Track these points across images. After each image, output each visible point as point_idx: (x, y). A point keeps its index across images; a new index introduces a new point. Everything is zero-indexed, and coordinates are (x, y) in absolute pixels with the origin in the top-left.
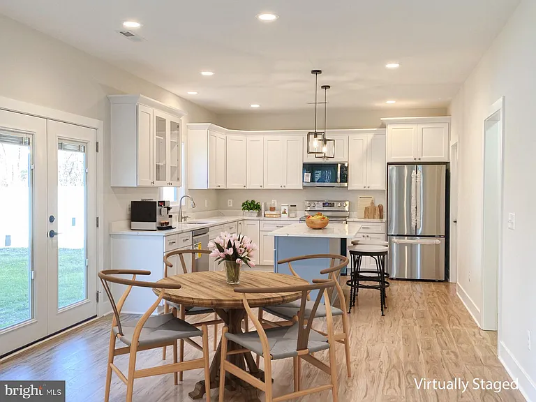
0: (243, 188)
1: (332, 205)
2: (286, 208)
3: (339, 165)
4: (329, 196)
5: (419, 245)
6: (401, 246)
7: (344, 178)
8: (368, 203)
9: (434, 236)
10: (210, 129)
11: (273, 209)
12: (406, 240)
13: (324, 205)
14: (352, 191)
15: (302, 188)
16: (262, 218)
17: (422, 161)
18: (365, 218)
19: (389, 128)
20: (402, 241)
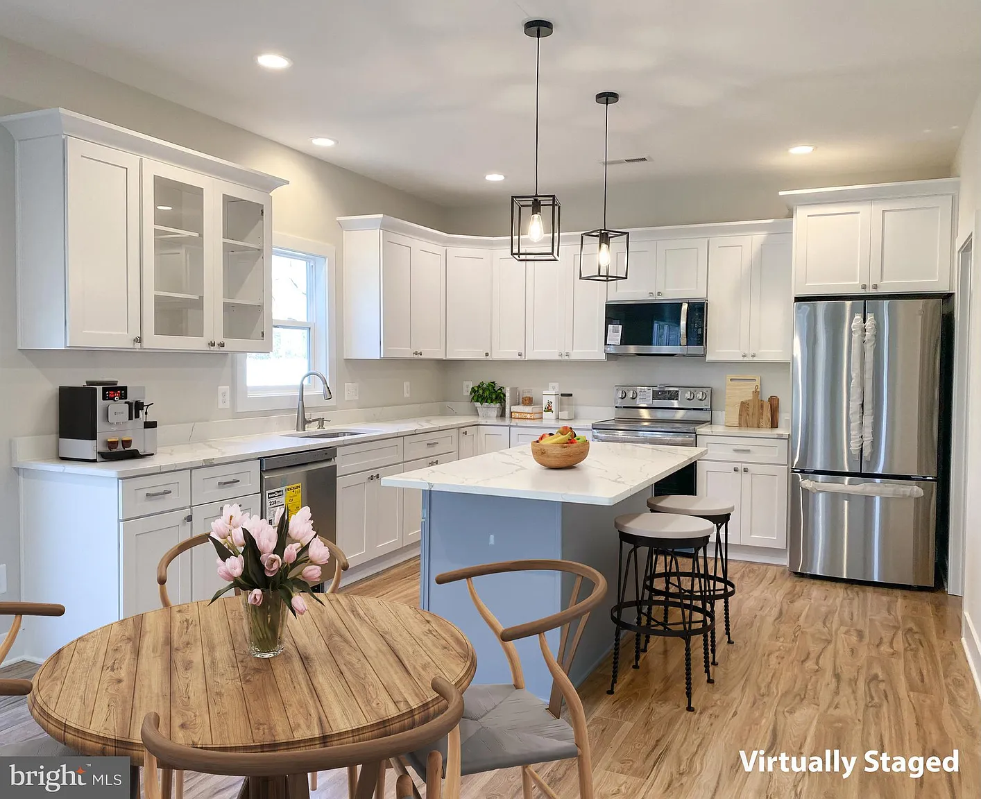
0: (484, 357)
1: (674, 396)
2: (553, 399)
3: (685, 307)
4: (666, 375)
5: (878, 499)
6: (834, 498)
7: (697, 335)
8: (744, 392)
9: (908, 478)
10: (384, 227)
11: (529, 401)
12: (845, 485)
13: (656, 396)
14: (714, 364)
15: (603, 357)
16: (507, 422)
17: (881, 291)
18: (740, 426)
19: (801, 214)
20: (836, 487)
